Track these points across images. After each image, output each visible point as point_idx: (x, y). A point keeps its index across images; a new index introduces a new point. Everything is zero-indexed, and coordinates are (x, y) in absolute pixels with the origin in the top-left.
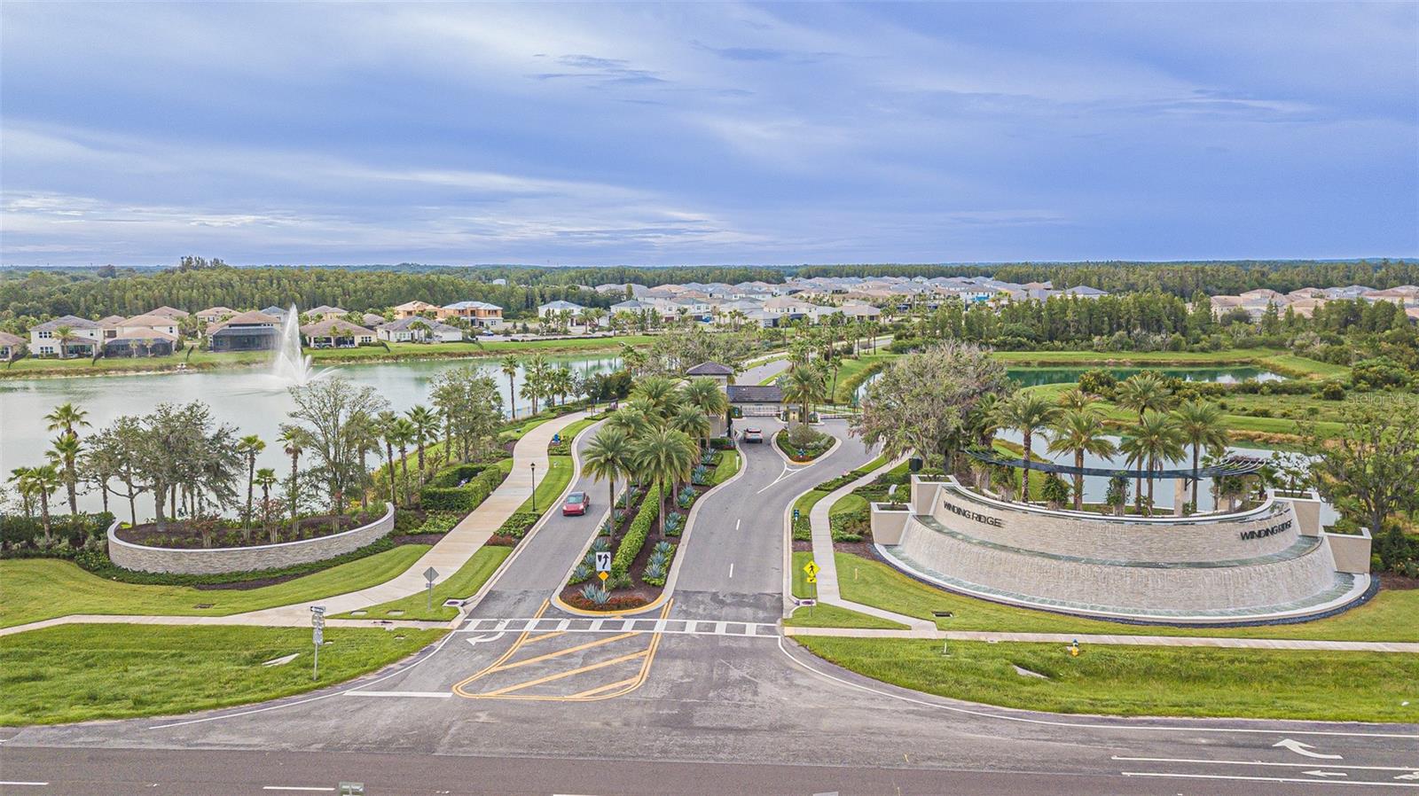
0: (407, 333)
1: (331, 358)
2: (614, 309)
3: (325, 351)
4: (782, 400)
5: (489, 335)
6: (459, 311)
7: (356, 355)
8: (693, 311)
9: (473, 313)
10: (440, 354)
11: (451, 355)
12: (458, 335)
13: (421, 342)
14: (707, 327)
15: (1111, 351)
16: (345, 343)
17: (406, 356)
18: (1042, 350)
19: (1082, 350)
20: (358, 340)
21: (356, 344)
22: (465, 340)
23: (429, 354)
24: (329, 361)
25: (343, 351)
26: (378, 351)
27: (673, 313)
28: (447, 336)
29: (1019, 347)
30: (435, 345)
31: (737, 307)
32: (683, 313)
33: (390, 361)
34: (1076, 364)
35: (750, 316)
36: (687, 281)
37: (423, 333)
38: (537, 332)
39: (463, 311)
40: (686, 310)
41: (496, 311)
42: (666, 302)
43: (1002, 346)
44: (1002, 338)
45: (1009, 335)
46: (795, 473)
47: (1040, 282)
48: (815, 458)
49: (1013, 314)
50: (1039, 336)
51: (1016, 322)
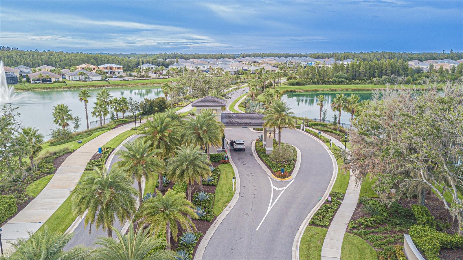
0: (77, 77)
1: (38, 88)
2: (170, 67)
3: (36, 85)
4: (263, 125)
5: (115, 78)
6: (105, 68)
7: (50, 87)
8: (202, 68)
9: (111, 68)
10: (90, 86)
11: (95, 86)
12: (99, 78)
13: (83, 81)
14: (207, 75)
15: (381, 84)
16: (47, 81)
17: (74, 87)
18: (351, 84)
19: (368, 84)
20: (53, 80)
21: (52, 81)
22: (103, 80)
23: (85, 86)
24: (37, 89)
25: (45, 85)
26: (61, 85)
27: (194, 69)
28: (94, 78)
29: (341, 82)
30: (89, 82)
31: (220, 66)
32: (198, 69)
33: (66, 89)
34: (367, 90)
35: (225, 70)
36: (200, 58)
37: (84, 77)
38: (135, 76)
39: (106, 68)
41: (120, 68)
42: (191, 65)
43: (334, 82)
44: (334, 79)
45: (336, 78)
46: (283, 191)
47: (328, 58)
48: (290, 173)
49: (337, 69)
50: (349, 78)
51: (338, 72)
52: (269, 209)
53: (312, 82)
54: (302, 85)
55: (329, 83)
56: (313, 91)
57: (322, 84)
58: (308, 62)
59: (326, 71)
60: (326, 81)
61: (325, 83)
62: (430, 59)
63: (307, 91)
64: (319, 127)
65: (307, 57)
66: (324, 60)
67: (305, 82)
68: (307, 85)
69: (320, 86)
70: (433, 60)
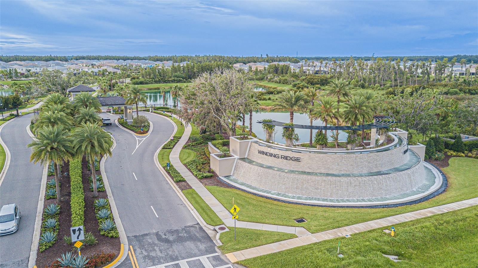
4: (125, 103)
8: (33, 70)
18: (188, 82)
27: (24, 71)
29: (179, 81)
40: (30, 70)
42: (19, 67)
43: (173, 81)
44: (173, 78)
45: (175, 77)
46: (143, 140)
47: (167, 61)
48: (147, 132)
49: (175, 70)
50: (186, 77)
51: (176, 72)
52: (137, 147)
53: (154, 81)
54: (145, 84)
55: (169, 82)
56: (155, 89)
57: (163, 83)
58: (148, 64)
59: (166, 71)
60: (167, 80)
61: (165, 82)
62: (252, 62)
63: (150, 89)
64: (164, 110)
65: (146, 60)
66: (163, 62)
67: (147, 82)
68: (149, 84)
69: (161, 84)
70: (253, 63)
